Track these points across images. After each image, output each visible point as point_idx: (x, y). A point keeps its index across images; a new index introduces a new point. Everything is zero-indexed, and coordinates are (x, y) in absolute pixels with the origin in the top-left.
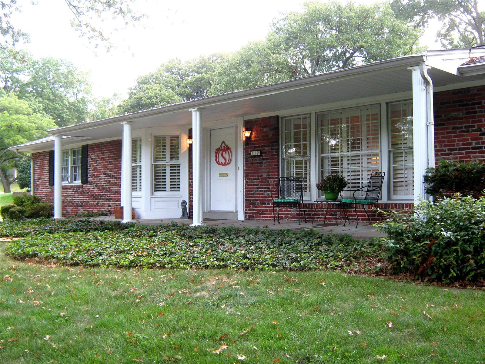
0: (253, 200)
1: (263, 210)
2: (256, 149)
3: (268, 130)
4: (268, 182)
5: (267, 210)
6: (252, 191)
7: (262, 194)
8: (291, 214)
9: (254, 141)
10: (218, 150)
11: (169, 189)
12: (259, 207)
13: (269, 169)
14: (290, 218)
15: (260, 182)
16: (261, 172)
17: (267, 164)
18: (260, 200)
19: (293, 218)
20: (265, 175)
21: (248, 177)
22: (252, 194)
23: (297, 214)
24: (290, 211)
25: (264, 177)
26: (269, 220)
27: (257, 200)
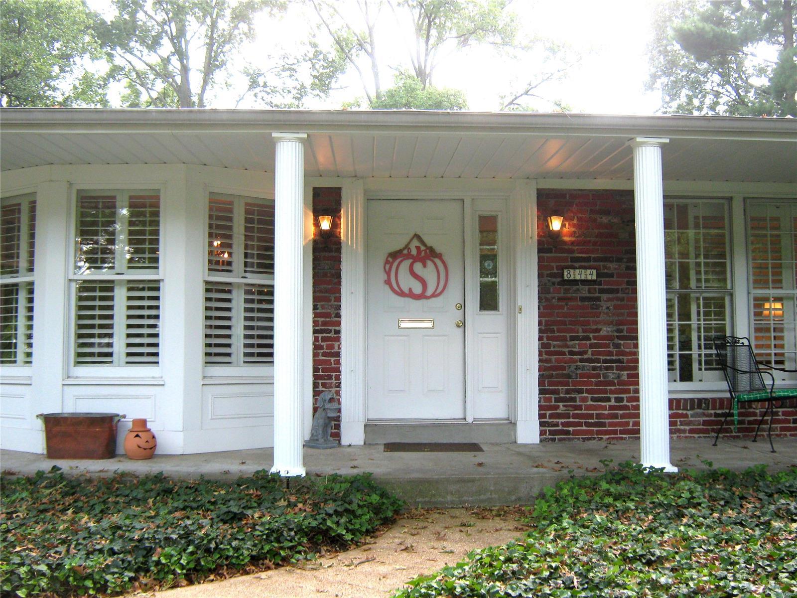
0: (568, 392)
1: (599, 416)
2: (577, 265)
3: (615, 220)
4: (617, 346)
5: (615, 416)
6: (563, 368)
7: (598, 376)
8: (688, 424)
9: (572, 243)
10: (395, 255)
11: (242, 358)
12: (588, 408)
13: (622, 314)
14: (684, 431)
15: (592, 346)
16: (596, 323)
17: (615, 302)
18: (588, 391)
19: (691, 431)
20: (605, 330)
21: (553, 331)
22: (563, 376)
23: (705, 423)
24: (686, 416)
25: (602, 333)
26: (621, 438)
27: (580, 392)
